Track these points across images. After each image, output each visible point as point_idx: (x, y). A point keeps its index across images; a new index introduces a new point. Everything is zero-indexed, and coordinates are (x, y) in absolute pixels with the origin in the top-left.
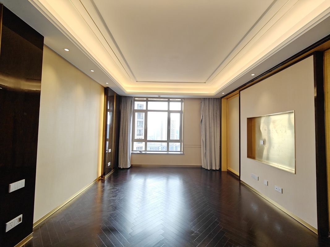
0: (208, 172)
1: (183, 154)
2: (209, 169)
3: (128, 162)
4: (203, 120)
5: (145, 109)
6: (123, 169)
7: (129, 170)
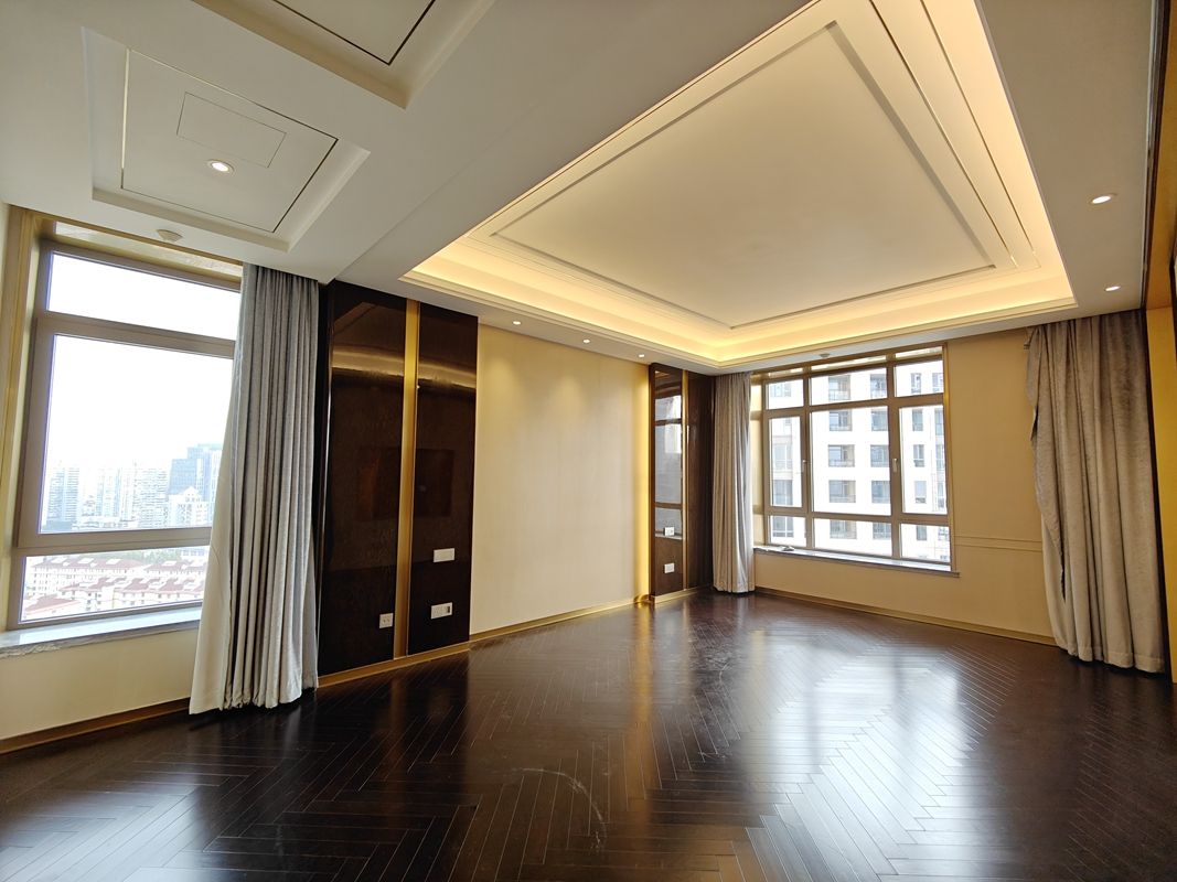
0: (1082, 669)
1: (953, 574)
2: (1084, 654)
3: (737, 574)
4: (1044, 424)
5: (802, 404)
6: (724, 593)
7: (741, 602)
